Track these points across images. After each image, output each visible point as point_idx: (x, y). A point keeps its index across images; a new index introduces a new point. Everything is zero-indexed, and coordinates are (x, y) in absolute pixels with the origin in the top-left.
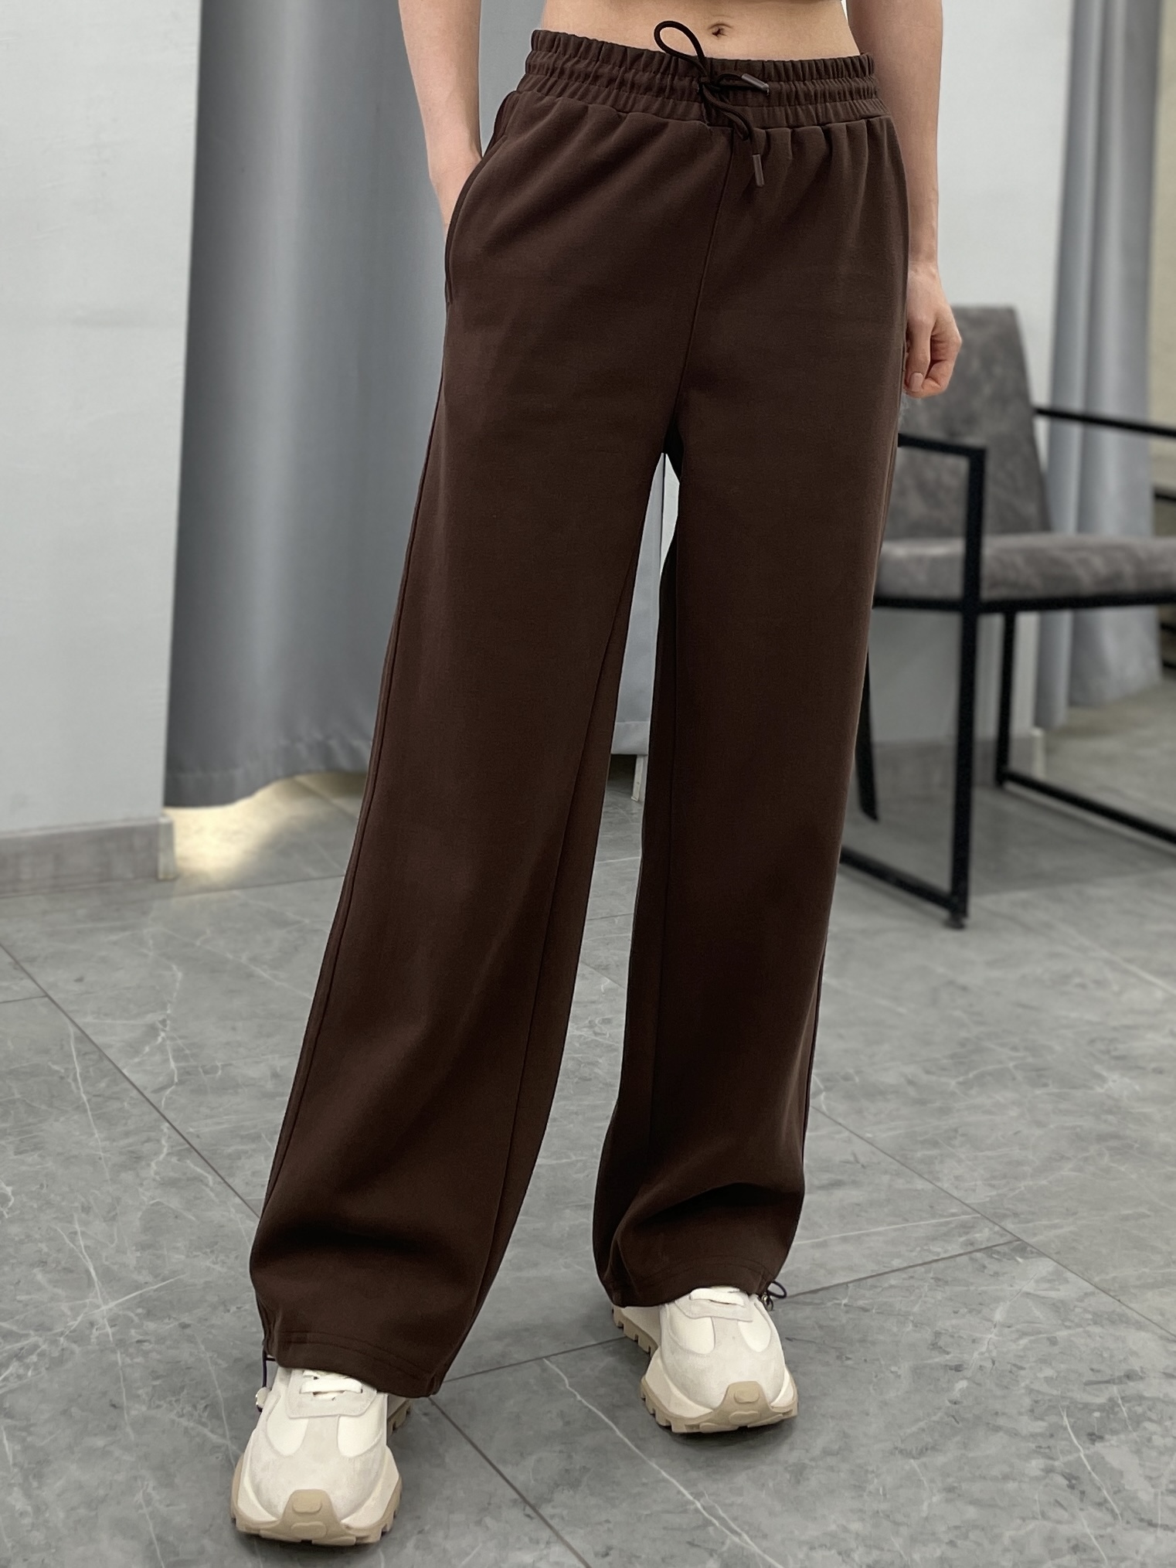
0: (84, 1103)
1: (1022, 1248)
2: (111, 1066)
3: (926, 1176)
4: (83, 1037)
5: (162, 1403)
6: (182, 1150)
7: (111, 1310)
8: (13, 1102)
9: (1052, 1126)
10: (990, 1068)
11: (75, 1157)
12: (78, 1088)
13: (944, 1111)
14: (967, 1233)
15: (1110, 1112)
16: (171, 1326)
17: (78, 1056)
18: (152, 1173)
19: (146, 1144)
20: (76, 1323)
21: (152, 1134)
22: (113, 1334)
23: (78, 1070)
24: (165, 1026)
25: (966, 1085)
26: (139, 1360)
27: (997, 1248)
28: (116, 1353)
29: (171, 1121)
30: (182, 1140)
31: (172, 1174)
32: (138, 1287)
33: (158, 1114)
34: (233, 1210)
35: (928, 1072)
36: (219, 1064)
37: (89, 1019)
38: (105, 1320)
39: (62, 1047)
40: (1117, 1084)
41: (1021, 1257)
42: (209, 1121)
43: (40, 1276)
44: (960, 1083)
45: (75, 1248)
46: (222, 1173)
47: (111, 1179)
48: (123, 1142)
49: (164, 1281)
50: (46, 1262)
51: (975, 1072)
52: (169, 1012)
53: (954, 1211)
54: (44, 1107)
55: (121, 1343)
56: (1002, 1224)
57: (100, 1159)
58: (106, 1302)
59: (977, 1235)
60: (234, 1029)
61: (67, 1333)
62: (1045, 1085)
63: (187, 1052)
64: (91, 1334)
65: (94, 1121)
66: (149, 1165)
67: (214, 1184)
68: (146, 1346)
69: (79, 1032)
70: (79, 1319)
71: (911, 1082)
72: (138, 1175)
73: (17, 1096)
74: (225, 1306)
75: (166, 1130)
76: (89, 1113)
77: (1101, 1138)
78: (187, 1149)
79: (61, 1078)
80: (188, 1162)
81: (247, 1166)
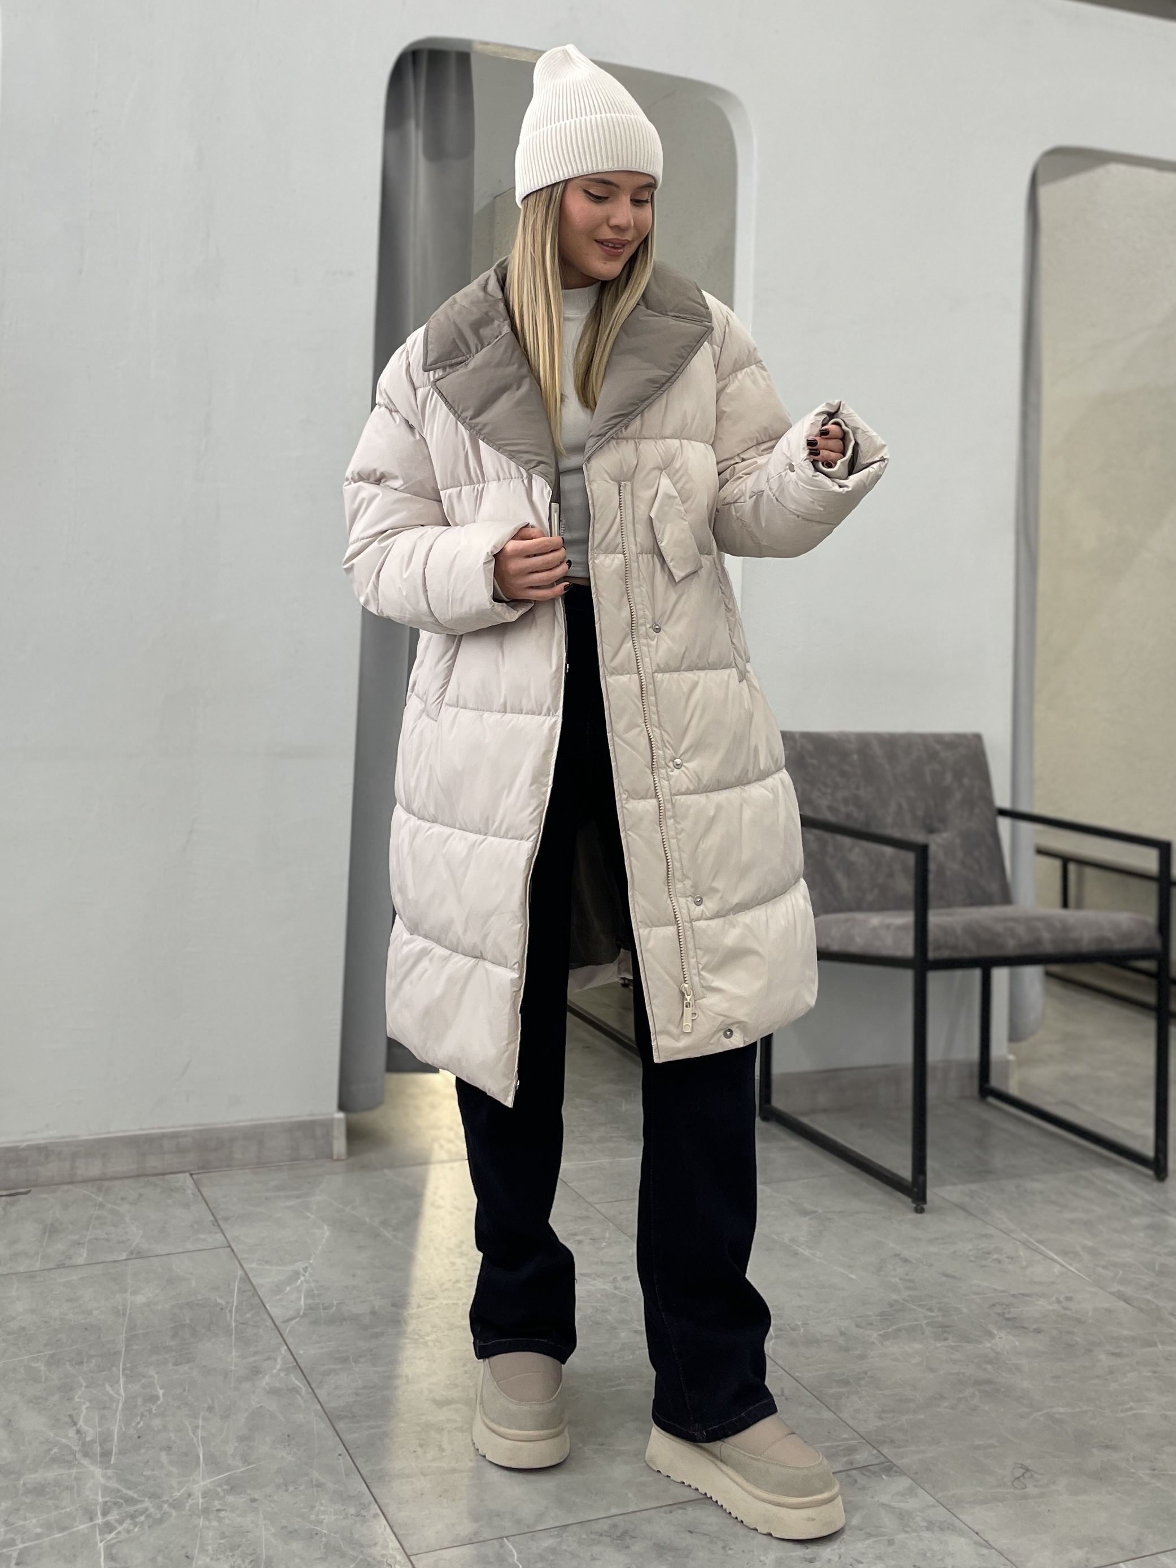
0: (232, 1329)
1: (889, 1468)
2: (259, 1301)
3: (832, 1409)
4: (246, 1278)
5: (222, 1557)
6: (290, 1367)
7: (206, 1485)
8: (183, 1326)
9: (941, 1373)
10: (906, 1324)
11: (214, 1369)
12: (231, 1317)
13: (862, 1357)
14: (850, 1455)
15: (990, 1362)
16: (245, 1499)
17: (237, 1293)
18: (264, 1383)
19: (266, 1361)
20: (179, 1494)
21: (274, 1354)
22: (202, 1503)
23: (235, 1304)
24: (305, 1272)
25: (885, 1337)
26: (215, 1524)
27: (870, 1467)
28: (200, 1518)
29: (289, 1345)
30: (293, 1360)
31: (278, 1385)
32: (228, 1470)
33: (280, 1340)
34: (313, 1414)
35: (858, 1326)
36: (335, 1302)
37: (254, 1265)
38: (200, 1493)
39: (229, 1285)
40: (1004, 1341)
41: (886, 1475)
42: (314, 1345)
43: (164, 1457)
44: (879, 1335)
45: (194, 1438)
46: (313, 1386)
47: (234, 1387)
48: (251, 1359)
49: (249, 1466)
50: (171, 1448)
51: (894, 1327)
52: (311, 1261)
53: (845, 1436)
54: (203, 1331)
55: (206, 1511)
56: (880, 1449)
57: (231, 1371)
58: (204, 1479)
59: (857, 1457)
60: (354, 1276)
61: (171, 1501)
62: (946, 1339)
63: (316, 1292)
64: (188, 1502)
65: (235, 1342)
66: (264, 1377)
67: (305, 1393)
68: (223, 1514)
69: (243, 1273)
70: (182, 1491)
71: (842, 1334)
72: (253, 1385)
74: (286, 1487)
75: (283, 1351)
76: (233, 1337)
77: (977, 1383)
78: (294, 1366)
79: (222, 1309)
80: (292, 1376)
81: (332, 1381)
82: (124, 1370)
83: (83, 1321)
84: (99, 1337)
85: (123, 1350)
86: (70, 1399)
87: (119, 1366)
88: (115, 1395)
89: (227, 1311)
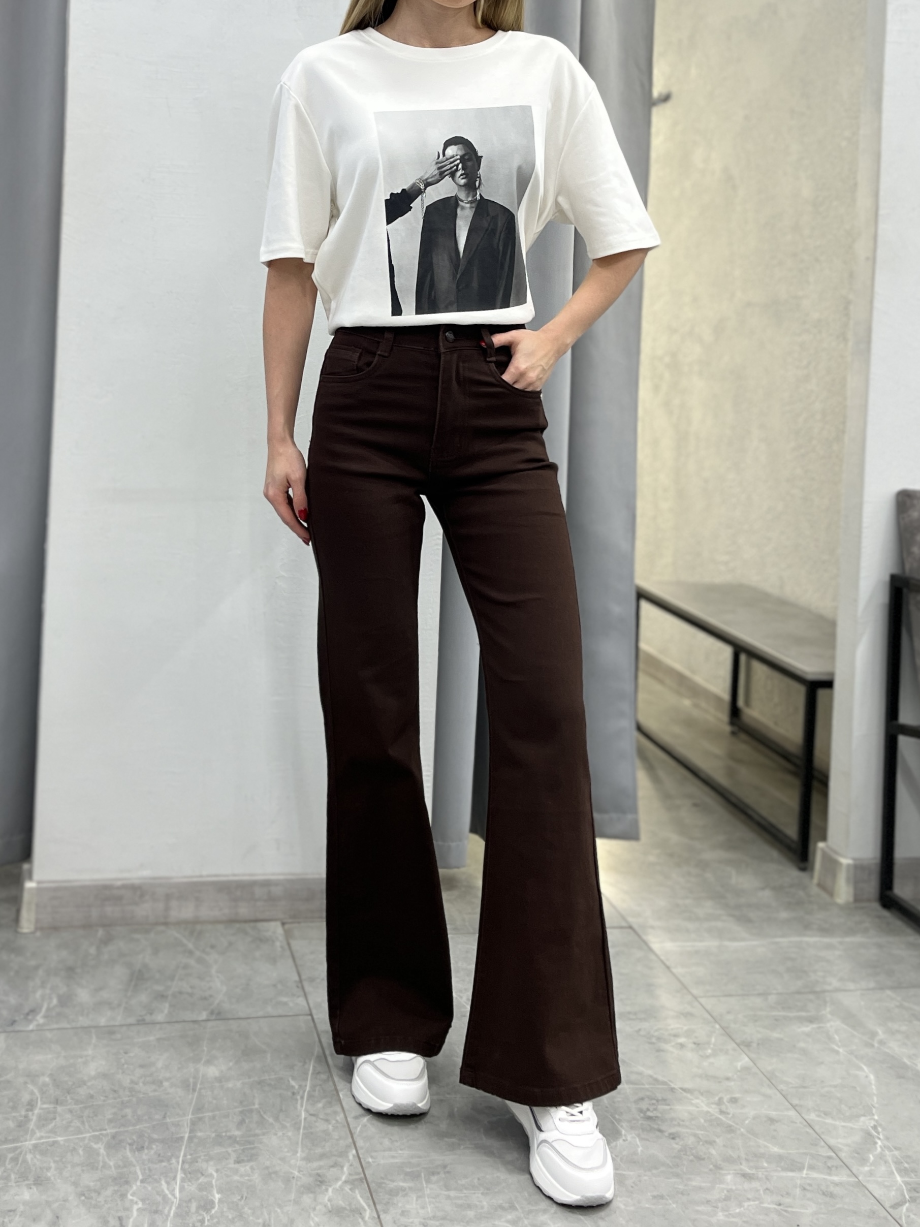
0: (301, 1121)
2: (333, 1088)
4: (324, 1058)
6: (356, 1180)
8: (251, 1111)
11: (276, 1173)
12: (302, 1106)
17: (313, 1074)
18: (326, 1198)
19: (332, 1169)
21: (340, 1160)
23: (308, 1089)
29: (358, 1148)
30: (360, 1169)
31: (341, 1202)
33: (350, 1140)
39: (306, 1063)
42: (387, 1154)
46: (378, 1207)
47: (294, 1200)
48: (315, 1164)
54: (271, 1120)
57: (293, 1177)
65: (302, 1139)
66: (327, 1190)
67: (369, 1218)
69: (323, 1051)
72: (315, 1200)
73: (257, 1106)
75: (351, 1157)
76: (301, 1131)
78: (361, 1180)
79: (294, 1094)
80: (357, 1192)
81: (400, 1205)
82: (183, 1162)
83: (151, 1094)
84: (164, 1117)
85: (187, 1135)
86: (123, 1196)
87: (178, 1157)
88: (170, 1196)
89: (299, 1097)
